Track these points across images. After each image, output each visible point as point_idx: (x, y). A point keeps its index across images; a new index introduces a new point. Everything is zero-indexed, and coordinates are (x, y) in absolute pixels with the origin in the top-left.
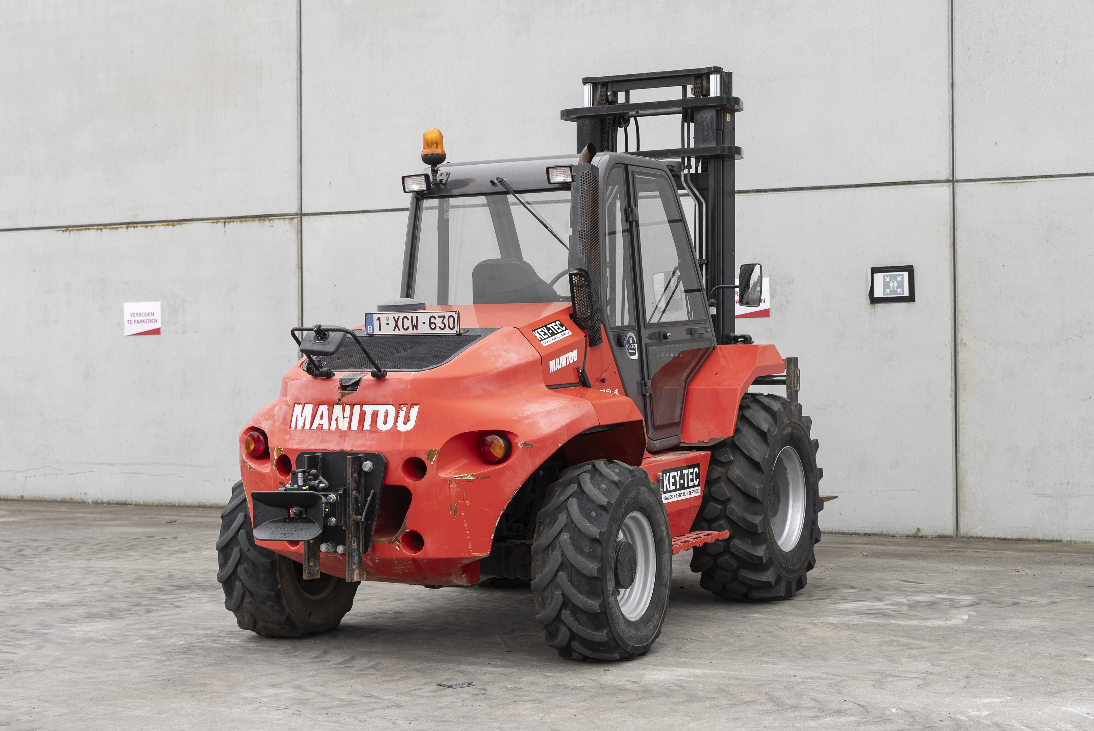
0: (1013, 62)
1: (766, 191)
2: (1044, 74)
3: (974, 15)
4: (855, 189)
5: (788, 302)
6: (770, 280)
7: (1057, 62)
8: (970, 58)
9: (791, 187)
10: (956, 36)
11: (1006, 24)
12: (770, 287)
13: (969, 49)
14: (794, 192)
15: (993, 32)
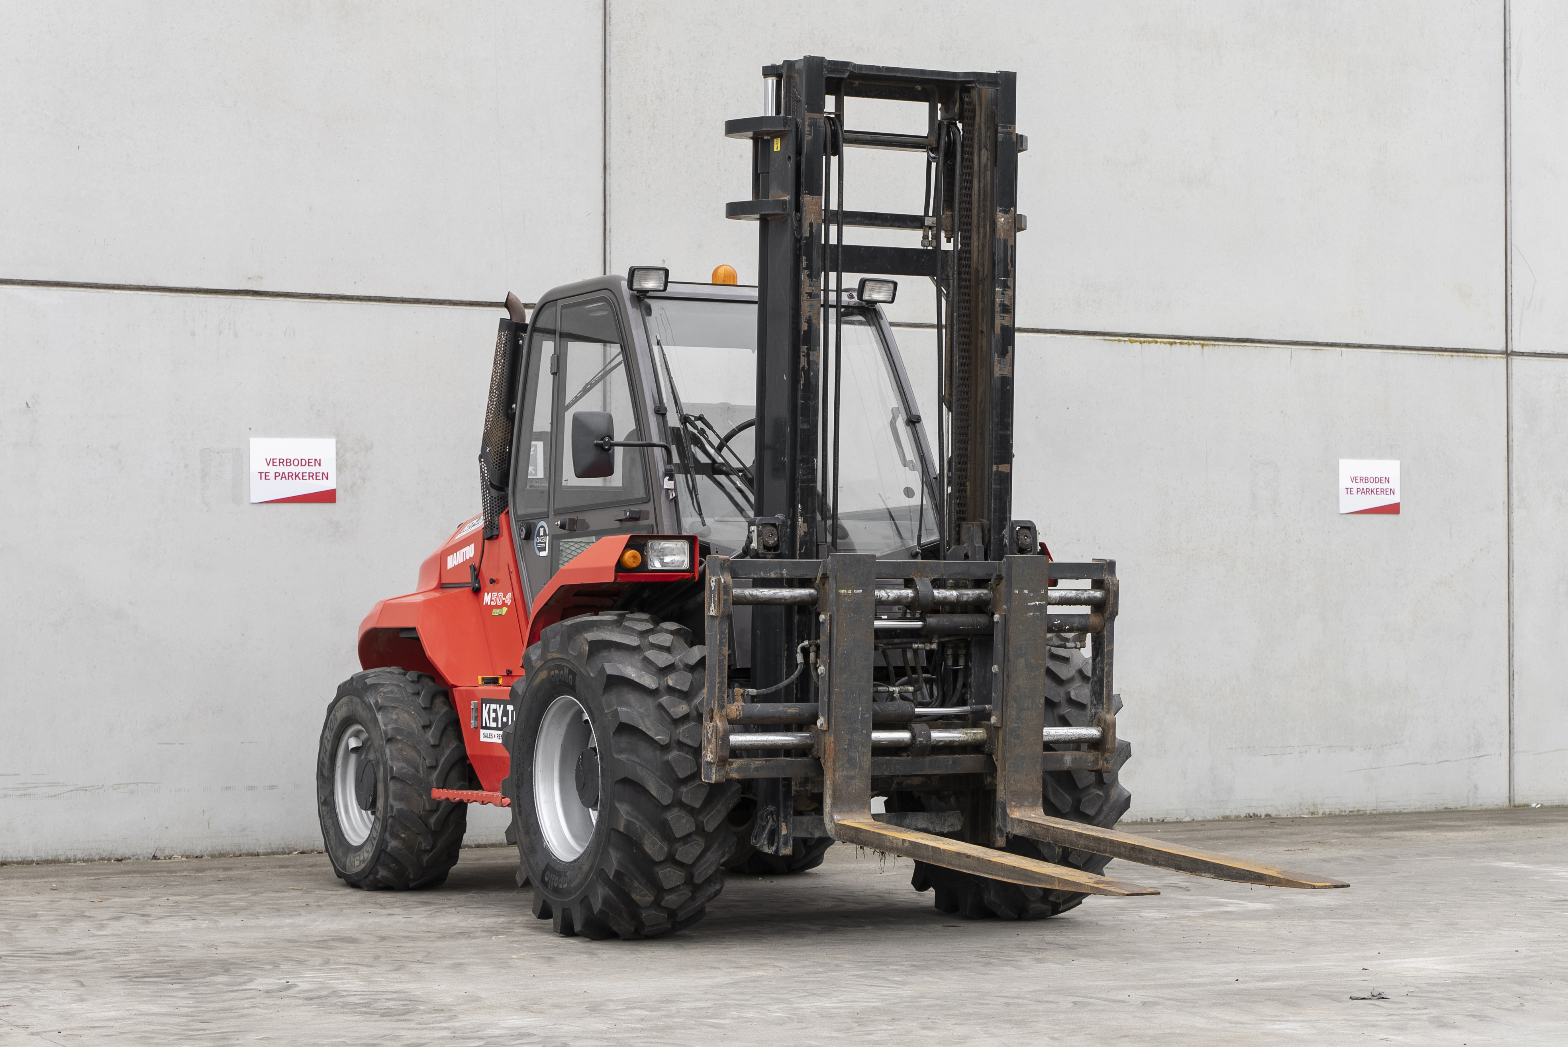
0: (686, 148)
1: (329, 297)
2: (725, 170)
3: (636, 69)
4: (467, 307)
5: (364, 480)
6: (337, 442)
7: (741, 156)
8: (630, 132)
9: (372, 295)
10: (613, 97)
11: (678, 90)
12: (337, 453)
13: (629, 118)
14: (374, 303)
15: (661, 99)
